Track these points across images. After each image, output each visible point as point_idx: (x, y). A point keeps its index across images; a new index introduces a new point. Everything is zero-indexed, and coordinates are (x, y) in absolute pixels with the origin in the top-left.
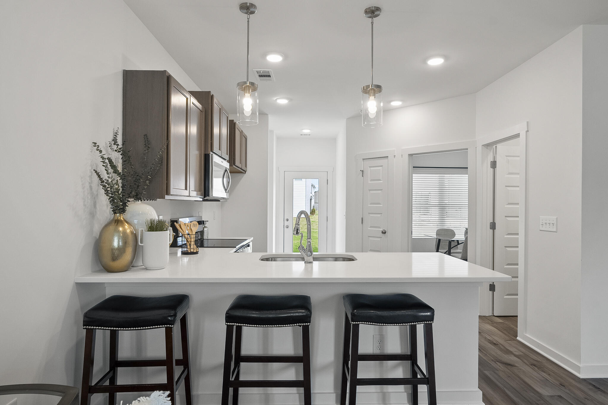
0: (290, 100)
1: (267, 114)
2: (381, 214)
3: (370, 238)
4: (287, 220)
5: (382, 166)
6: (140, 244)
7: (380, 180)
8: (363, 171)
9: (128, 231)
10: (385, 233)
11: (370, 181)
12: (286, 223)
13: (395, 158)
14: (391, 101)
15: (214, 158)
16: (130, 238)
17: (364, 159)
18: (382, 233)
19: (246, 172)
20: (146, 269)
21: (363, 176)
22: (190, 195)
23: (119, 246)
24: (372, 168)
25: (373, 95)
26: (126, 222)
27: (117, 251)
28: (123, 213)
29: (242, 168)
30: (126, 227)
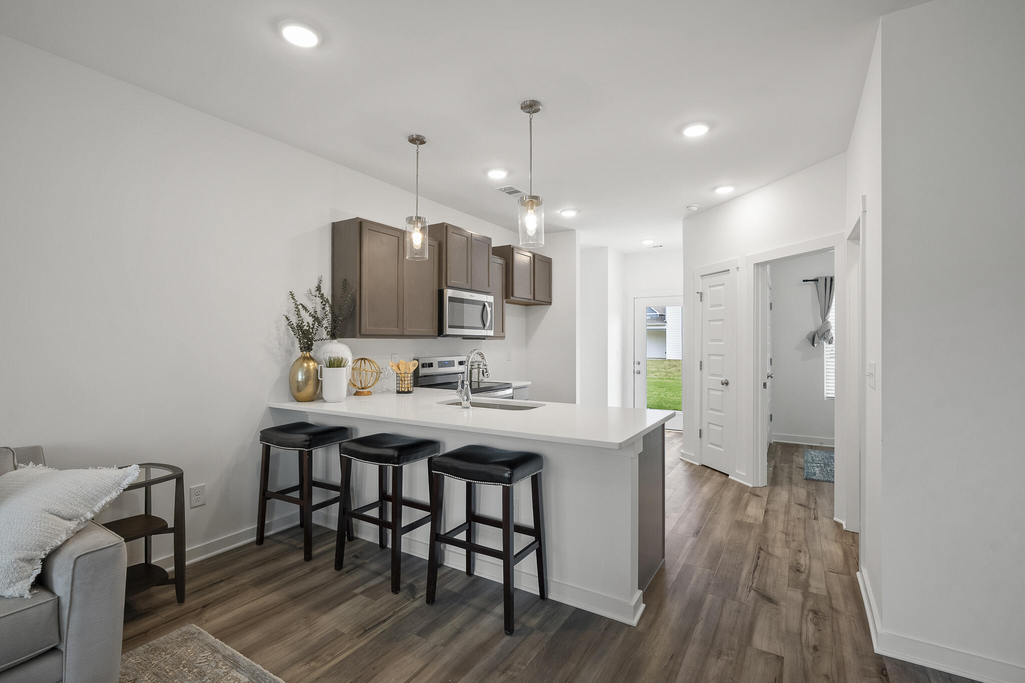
0: (579, 211)
1: (575, 230)
2: (723, 355)
3: (710, 390)
4: (639, 363)
5: (723, 284)
6: (319, 379)
7: (720, 305)
8: (701, 293)
9: (312, 368)
10: (727, 384)
11: (711, 307)
12: (637, 368)
13: (738, 270)
14: (715, 188)
15: (449, 293)
16: (312, 373)
17: (702, 276)
18: (723, 384)
19: (550, 303)
20: (325, 401)
21: (701, 300)
22: (405, 334)
23: (302, 379)
24: (712, 289)
25: (532, 208)
26: (311, 359)
27: (301, 384)
28: (309, 351)
29: (536, 299)
30: (311, 364)
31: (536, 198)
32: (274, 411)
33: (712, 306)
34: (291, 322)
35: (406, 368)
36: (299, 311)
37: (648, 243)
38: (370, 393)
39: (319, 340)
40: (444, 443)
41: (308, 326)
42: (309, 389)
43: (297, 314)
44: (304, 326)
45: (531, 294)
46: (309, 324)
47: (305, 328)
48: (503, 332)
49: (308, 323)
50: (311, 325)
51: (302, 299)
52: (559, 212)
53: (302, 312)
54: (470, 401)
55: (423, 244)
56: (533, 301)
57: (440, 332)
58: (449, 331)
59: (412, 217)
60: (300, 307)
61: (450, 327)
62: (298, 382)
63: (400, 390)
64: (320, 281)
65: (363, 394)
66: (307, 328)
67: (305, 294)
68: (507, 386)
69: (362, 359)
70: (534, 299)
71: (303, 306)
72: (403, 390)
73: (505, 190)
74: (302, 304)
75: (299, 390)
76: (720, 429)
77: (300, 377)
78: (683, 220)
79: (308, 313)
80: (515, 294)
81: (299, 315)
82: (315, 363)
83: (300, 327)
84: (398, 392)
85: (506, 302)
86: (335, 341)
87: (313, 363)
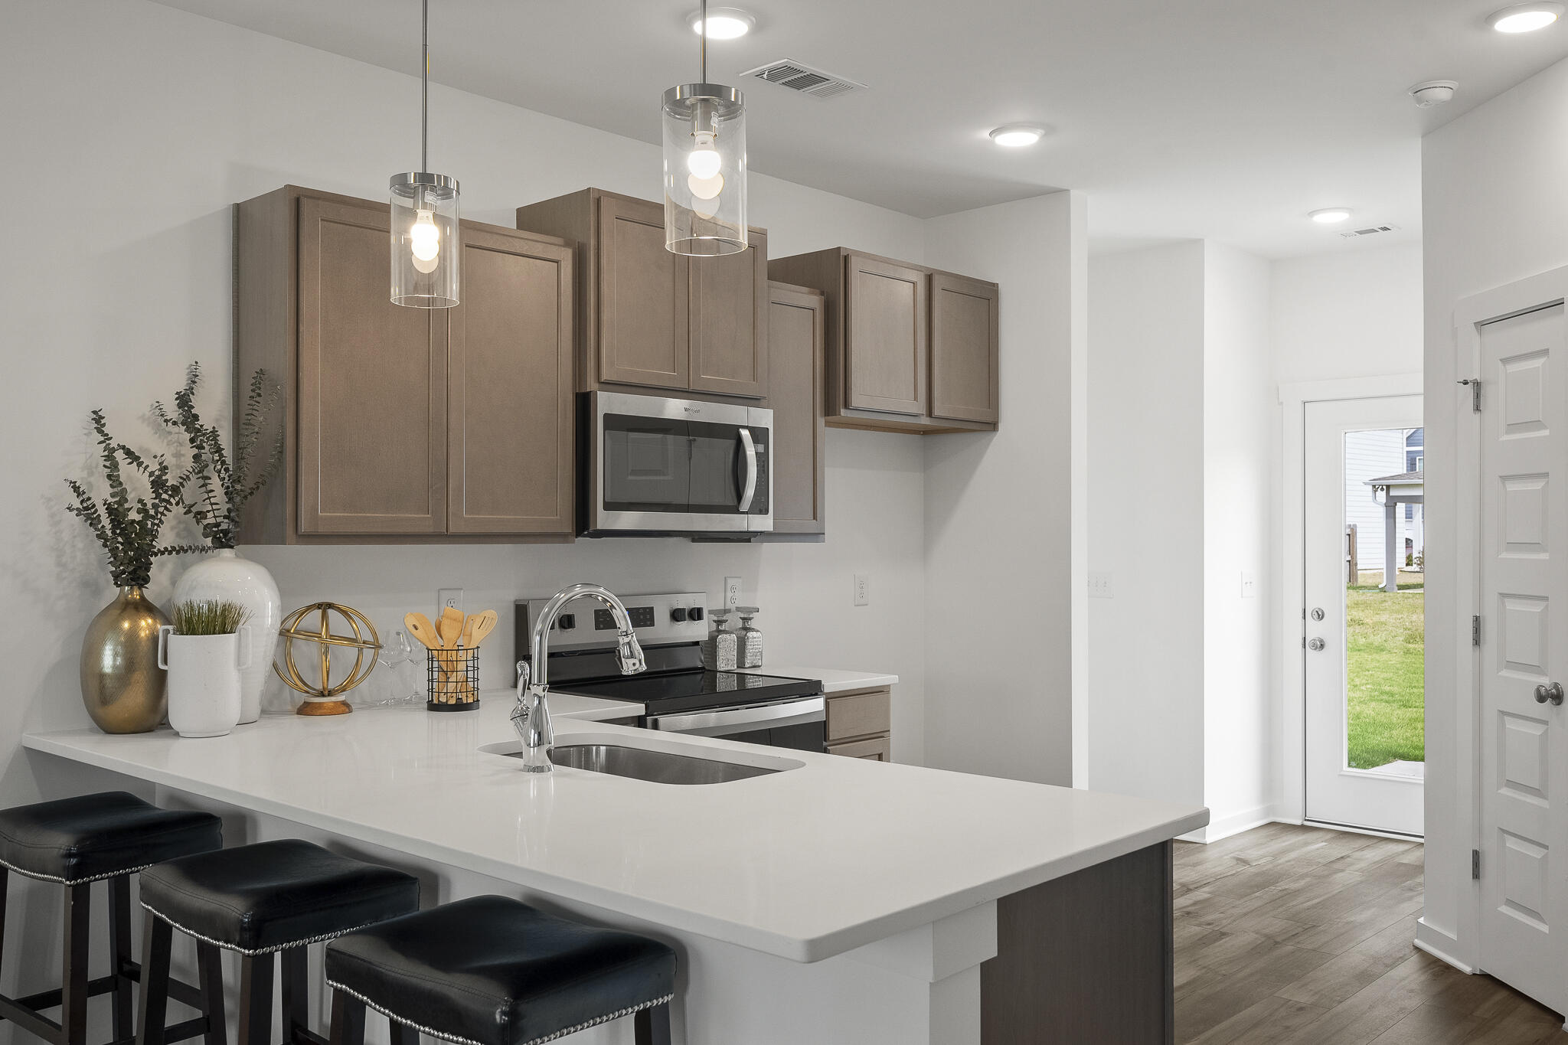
2: (1546, 599)
3: (1505, 719)
4: (1320, 616)
5: (1545, 352)
6: (160, 668)
7: (1538, 425)
8: (1477, 385)
9: (141, 633)
11: (1507, 433)
12: (1315, 630)
14: (1493, 18)
15: (607, 403)
16: (144, 647)
17: (1481, 325)
18: (1541, 699)
19: (992, 426)
20: (177, 734)
21: (1477, 408)
22: (452, 530)
23: (114, 667)
24: (1514, 368)
25: (706, 126)
26: (145, 607)
27: (108, 683)
28: (141, 586)
29: (937, 412)
30: (143, 623)
31: (718, 91)
32: (40, 760)
33: (1512, 427)
34: (89, 499)
35: (462, 633)
36: (115, 466)
37: (1332, 219)
38: (346, 708)
39: (170, 553)
40: (448, 882)
41: (143, 510)
42: (134, 699)
43: (109, 477)
44: (129, 509)
45: (916, 399)
46: (145, 505)
47: (134, 516)
48: (815, 518)
49: (140, 501)
50: (149, 506)
51: (128, 431)
52: (985, 134)
53: (126, 469)
54: (546, 747)
55: (443, 257)
56: (925, 421)
57: (583, 523)
58: (604, 519)
59: (404, 176)
60: (119, 455)
61: (609, 506)
62: (102, 676)
63: (435, 702)
64: (193, 379)
65: (319, 712)
66: (138, 517)
67: (143, 418)
68: (809, 689)
69: (319, 606)
70: (930, 414)
71: (129, 453)
72: (443, 699)
73: (774, 75)
74: (123, 447)
75: (105, 700)
76: (1536, 853)
77: (109, 660)
78: (1422, 137)
79: (147, 474)
80: (856, 400)
81: (114, 479)
82: (154, 618)
83: (116, 513)
84: (434, 707)
85: (828, 424)
86: (226, 553)
87: (150, 621)
